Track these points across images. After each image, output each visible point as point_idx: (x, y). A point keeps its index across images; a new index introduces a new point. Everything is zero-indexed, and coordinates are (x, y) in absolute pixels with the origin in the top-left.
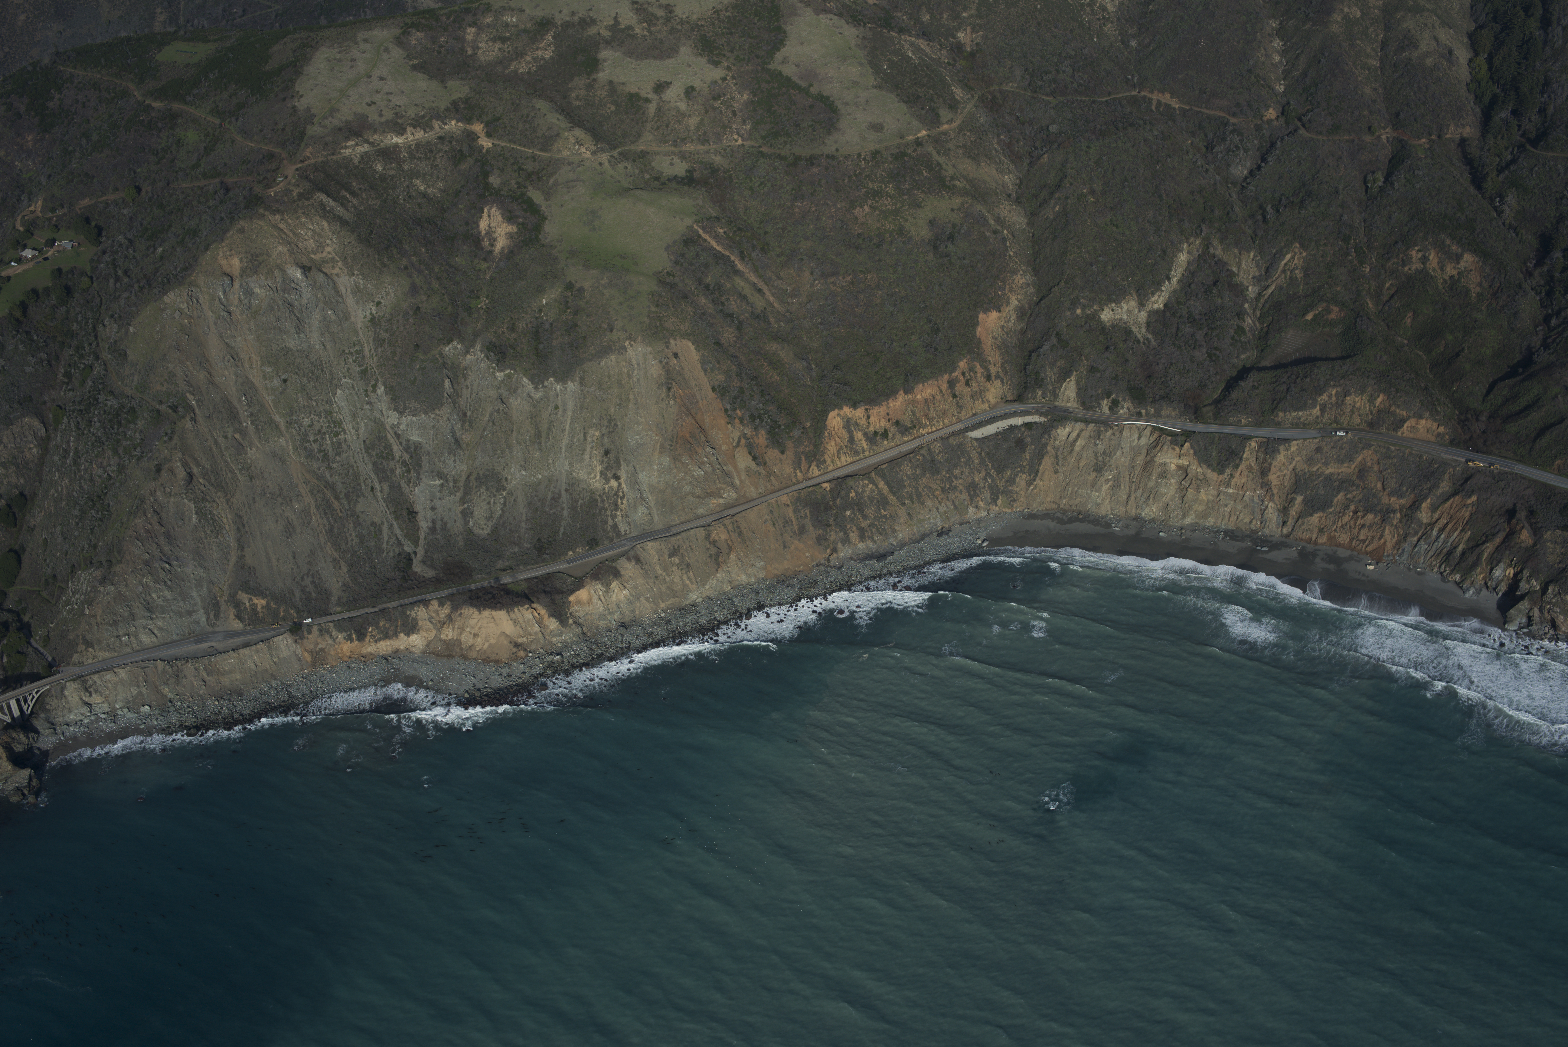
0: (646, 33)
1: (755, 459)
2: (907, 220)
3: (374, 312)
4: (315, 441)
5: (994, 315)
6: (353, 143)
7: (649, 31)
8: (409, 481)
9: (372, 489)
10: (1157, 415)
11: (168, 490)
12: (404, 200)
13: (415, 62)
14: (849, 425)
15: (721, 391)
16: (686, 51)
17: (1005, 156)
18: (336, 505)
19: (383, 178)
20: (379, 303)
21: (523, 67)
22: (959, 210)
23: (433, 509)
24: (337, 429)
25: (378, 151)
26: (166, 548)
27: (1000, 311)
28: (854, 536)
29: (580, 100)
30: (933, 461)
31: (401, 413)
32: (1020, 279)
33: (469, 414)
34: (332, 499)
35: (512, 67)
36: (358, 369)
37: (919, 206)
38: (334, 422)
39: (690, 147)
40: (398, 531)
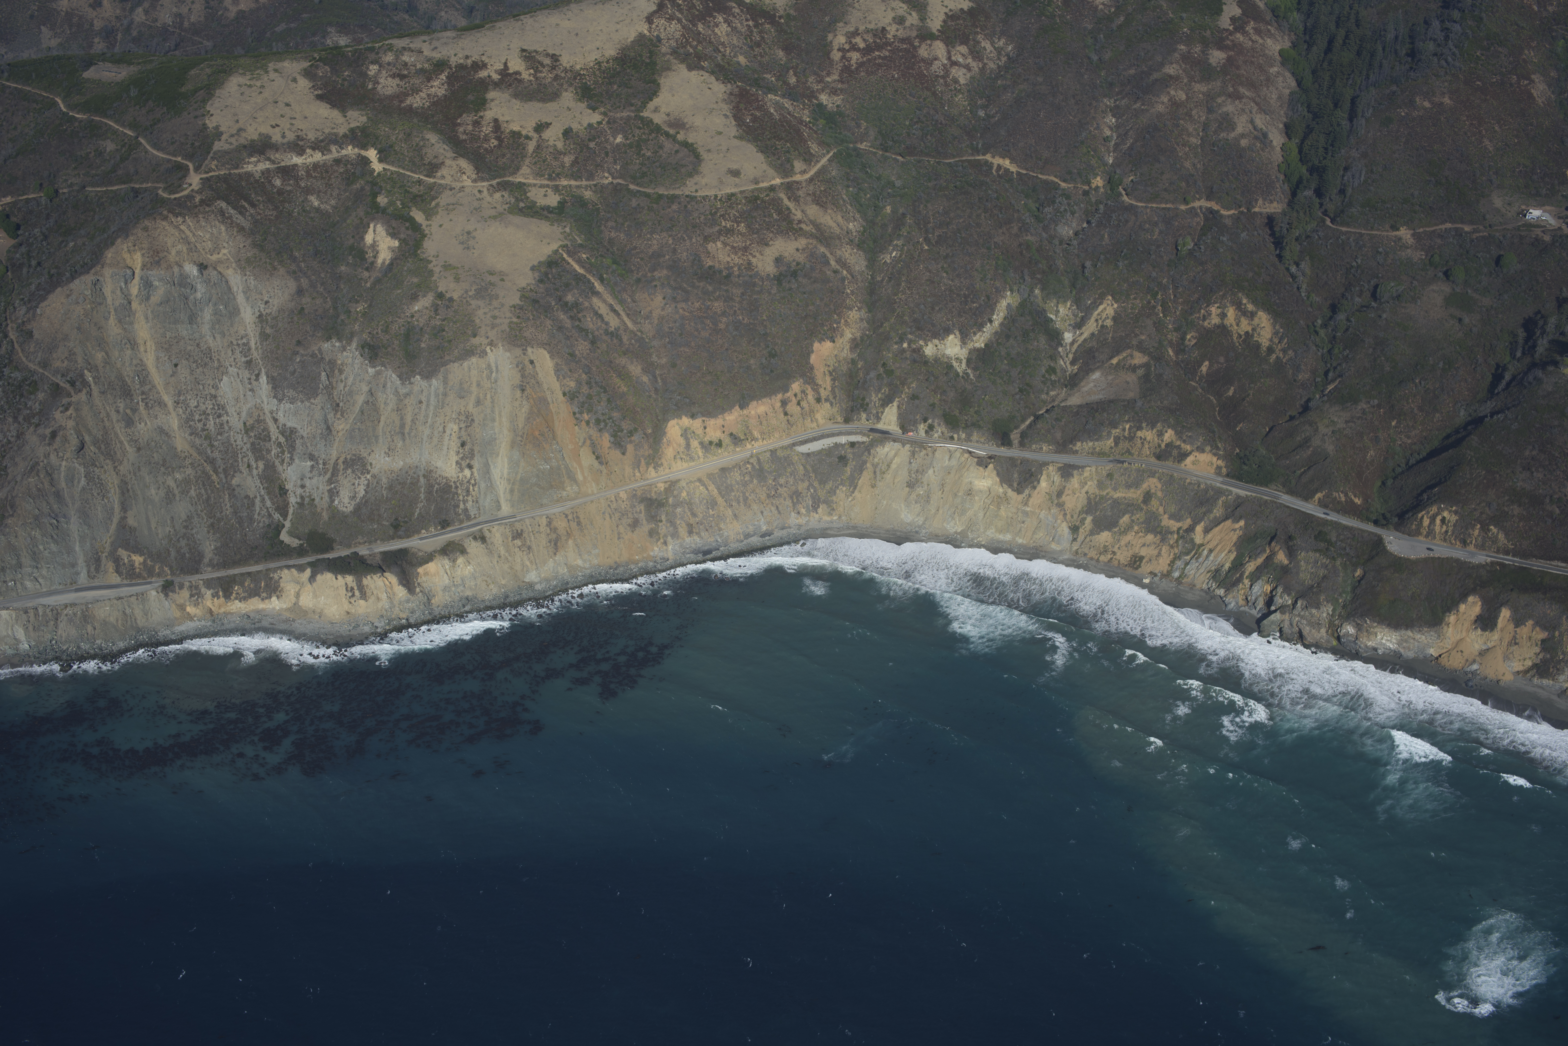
0: (532, 78)
1: (597, 458)
2: (755, 256)
3: (262, 310)
4: (200, 421)
5: (828, 344)
6: (256, 159)
7: (535, 76)
8: (283, 461)
9: (249, 466)
10: (968, 439)
11: (61, 454)
12: (299, 213)
13: (320, 92)
14: (686, 433)
15: (570, 396)
16: (568, 97)
17: (851, 206)
18: (214, 477)
19: (280, 192)
20: (267, 302)
21: (417, 101)
22: (804, 250)
23: (303, 486)
24: (221, 411)
25: (278, 168)
26: (55, 506)
27: (834, 342)
28: (683, 531)
29: (467, 134)
30: (761, 470)
31: (280, 401)
32: (854, 315)
33: (341, 404)
34: (211, 472)
35: (408, 102)
36: (243, 359)
37: (767, 245)
38: (218, 405)
39: (564, 182)
40: (268, 503)
